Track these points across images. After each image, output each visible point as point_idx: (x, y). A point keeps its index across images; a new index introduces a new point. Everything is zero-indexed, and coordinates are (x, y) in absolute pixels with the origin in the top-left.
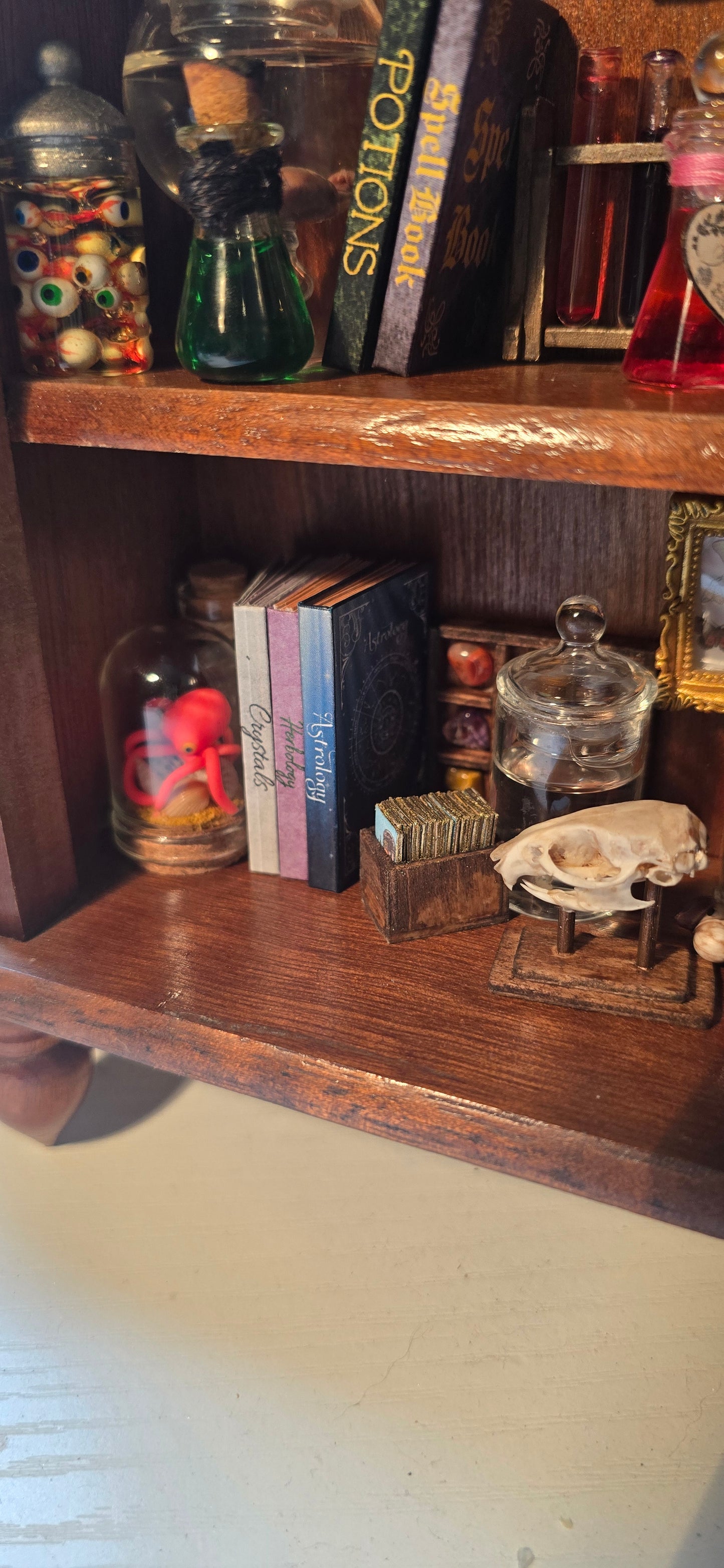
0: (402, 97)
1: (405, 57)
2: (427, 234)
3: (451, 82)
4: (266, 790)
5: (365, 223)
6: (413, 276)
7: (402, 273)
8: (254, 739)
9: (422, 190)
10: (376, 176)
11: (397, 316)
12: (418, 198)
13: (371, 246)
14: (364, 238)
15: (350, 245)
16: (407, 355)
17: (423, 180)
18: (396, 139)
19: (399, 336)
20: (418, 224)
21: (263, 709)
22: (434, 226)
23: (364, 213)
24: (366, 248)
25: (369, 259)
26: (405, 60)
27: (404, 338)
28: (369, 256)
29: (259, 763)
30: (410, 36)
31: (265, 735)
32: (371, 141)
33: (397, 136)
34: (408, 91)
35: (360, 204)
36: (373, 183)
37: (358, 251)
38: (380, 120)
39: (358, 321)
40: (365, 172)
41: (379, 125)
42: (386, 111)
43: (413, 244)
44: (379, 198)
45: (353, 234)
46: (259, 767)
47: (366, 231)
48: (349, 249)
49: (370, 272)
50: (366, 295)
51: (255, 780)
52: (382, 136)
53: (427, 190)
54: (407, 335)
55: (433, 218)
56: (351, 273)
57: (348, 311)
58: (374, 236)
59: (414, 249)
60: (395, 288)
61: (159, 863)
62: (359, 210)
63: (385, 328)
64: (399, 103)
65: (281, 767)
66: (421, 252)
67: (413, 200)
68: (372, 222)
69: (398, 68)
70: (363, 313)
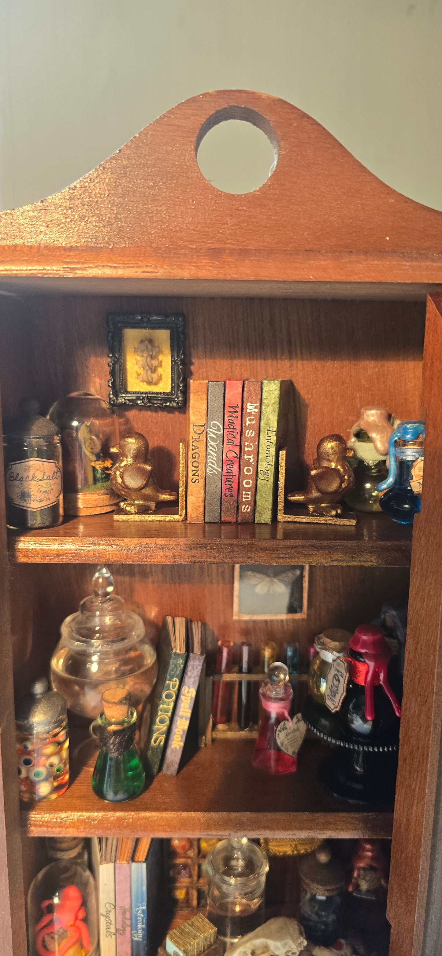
2: (184, 732)
3: (191, 688)
5: (160, 729)
6: (178, 744)
7: (174, 743)
8: (106, 917)
10: (165, 715)
11: (172, 758)
12: (180, 722)
13: (162, 736)
14: (160, 733)
16: (176, 770)
17: (182, 717)
18: (172, 705)
19: (173, 763)
20: (181, 729)
21: (112, 904)
22: (187, 730)
23: (160, 726)
24: (160, 737)
26: (176, 681)
27: (175, 764)
28: (161, 739)
29: (108, 927)
30: (177, 675)
31: (112, 914)
32: (163, 704)
33: (172, 703)
34: (176, 690)
35: (159, 723)
36: (163, 717)
37: (158, 738)
39: (157, 759)
40: (161, 714)
41: (166, 700)
42: (168, 696)
43: (178, 735)
45: (155, 732)
47: (160, 731)
48: (154, 737)
49: (162, 744)
50: (159, 752)
51: (105, 934)
52: (167, 703)
53: (183, 719)
55: (186, 727)
56: (154, 744)
57: (152, 757)
58: (163, 733)
60: (171, 749)
62: (158, 725)
63: (166, 762)
64: (173, 693)
65: (119, 927)
66: (181, 737)
67: (178, 722)
68: (163, 728)
69: (173, 684)
70: (159, 756)
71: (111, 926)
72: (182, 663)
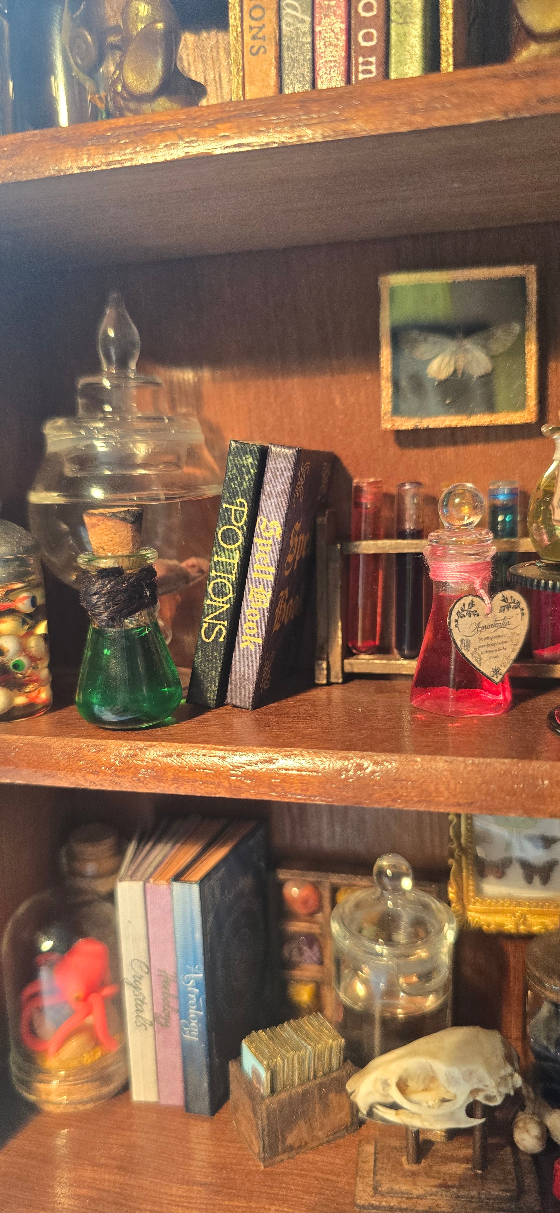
0: (241, 528)
1: (241, 502)
2: (262, 616)
3: (274, 519)
4: (146, 1029)
5: (216, 608)
6: (254, 643)
7: (246, 641)
8: (135, 987)
9: (258, 587)
10: (223, 578)
11: (243, 669)
12: (255, 592)
13: (222, 622)
14: (216, 618)
15: (206, 622)
16: (251, 696)
17: (258, 582)
18: (237, 555)
19: (245, 683)
20: (256, 609)
21: (142, 962)
22: (268, 610)
23: (216, 601)
24: (218, 624)
25: (220, 632)
26: (242, 505)
27: (249, 684)
28: (220, 629)
29: (139, 1008)
30: (244, 491)
31: (145, 986)
32: (219, 556)
33: (238, 552)
34: (244, 524)
35: (212, 596)
36: (222, 582)
37: (212, 626)
38: (225, 543)
39: (213, 673)
40: (216, 575)
41: (225, 546)
42: (229, 537)
43: (254, 622)
44: (226, 591)
45: (208, 615)
46: (138, 1010)
47: (217, 613)
48: (205, 625)
49: (221, 639)
50: (218, 655)
51: (136, 1022)
52: (227, 552)
53: (261, 587)
54: (251, 683)
55: (267, 605)
56: (207, 641)
57: (205, 666)
58: (223, 616)
59: (254, 625)
60: (240, 650)
61: (53, 1103)
62: (212, 600)
63: (234, 677)
64: (238, 531)
65: (158, 1010)
66: (259, 627)
67: (251, 593)
68: (222, 607)
69: (236, 510)
70: (217, 667)
71: (145, 1007)
72: (252, 464)
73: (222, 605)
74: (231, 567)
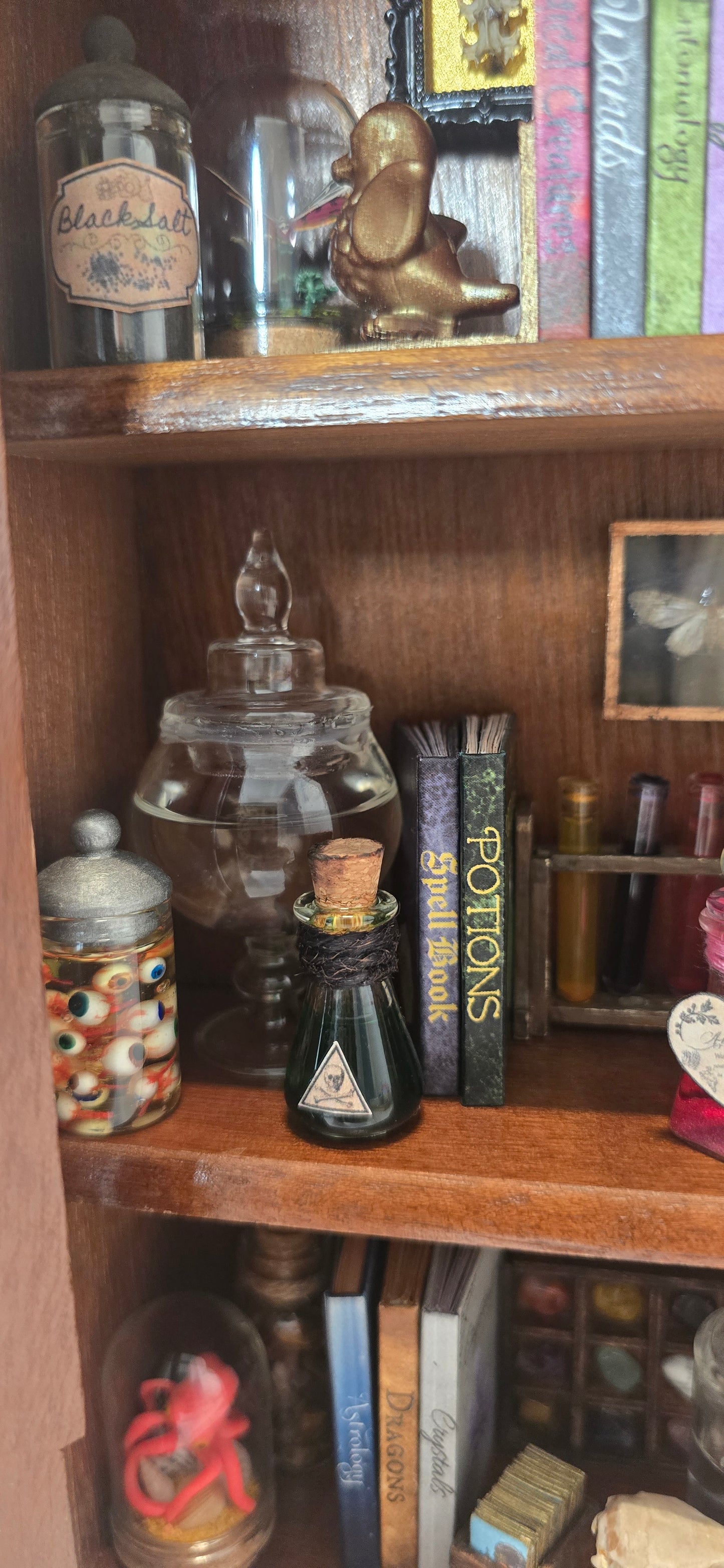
0: (496, 865)
1: (490, 832)
4: (445, 1495)
5: (482, 976)
8: (434, 1444)
10: (484, 934)
13: (492, 992)
14: (484, 988)
15: (471, 997)
18: (498, 900)
23: (479, 967)
24: (487, 996)
25: (493, 1005)
26: (492, 835)
28: (492, 1002)
29: (438, 1469)
30: (491, 816)
32: (473, 906)
33: (497, 896)
34: (500, 859)
35: (473, 960)
36: (483, 940)
37: (481, 1001)
38: (477, 888)
40: (473, 933)
41: (478, 892)
42: (482, 879)
44: (491, 951)
45: (472, 987)
46: (438, 1472)
47: (484, 981)
49: (496, 1015)
52: (483, 900)
56: (476, 1020)
58: (493, 983)
62: (473, 966)
64: (492, 869)
68: (488, 973)
69: (485, 843)
70: (497, 1052)
72: (496, 780)
73: (489, 969)
74: (491, 918)
